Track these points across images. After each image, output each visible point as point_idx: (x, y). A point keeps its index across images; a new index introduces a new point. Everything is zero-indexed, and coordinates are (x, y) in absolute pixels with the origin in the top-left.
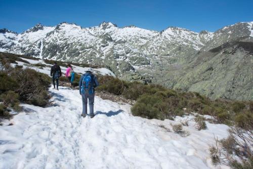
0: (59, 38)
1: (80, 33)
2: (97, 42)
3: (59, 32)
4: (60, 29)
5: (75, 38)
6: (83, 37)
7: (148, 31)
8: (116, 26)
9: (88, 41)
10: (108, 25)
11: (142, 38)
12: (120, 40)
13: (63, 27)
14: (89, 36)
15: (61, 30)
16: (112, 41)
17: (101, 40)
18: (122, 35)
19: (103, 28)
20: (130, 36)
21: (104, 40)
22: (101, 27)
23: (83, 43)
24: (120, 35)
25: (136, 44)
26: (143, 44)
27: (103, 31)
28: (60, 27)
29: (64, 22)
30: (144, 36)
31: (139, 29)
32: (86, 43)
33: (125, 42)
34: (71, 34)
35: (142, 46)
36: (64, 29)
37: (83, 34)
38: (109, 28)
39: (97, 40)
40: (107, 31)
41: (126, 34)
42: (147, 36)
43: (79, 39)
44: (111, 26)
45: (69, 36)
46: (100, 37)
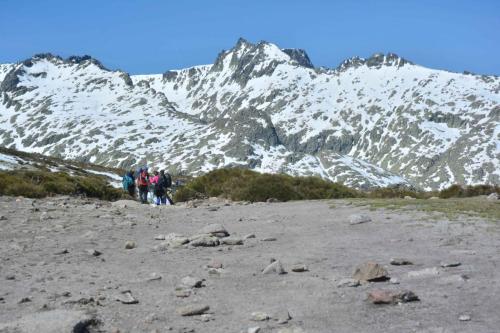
0: (21, 131)
1: (124, 106)
2: (203, 150)
3: (18, 105)
4: (24, 90)
5: (97, 132)
6: (140, 126)
7: (470, 83)
8: (302, 59)
9: (165, 144)
10: (262, 56)
11: (434, 118)
12: (324, 135)
13: (35, 81)
14: (165, 120)
15: (28, 95)
16: (278, 142)
17: (225, 139)
18: (332, 109)
19: (235, 77)
20: (374, 110)
21: (239, 139)
22: (228, 70)
23: (140, 155)
24: (322, 107)
25: (405, 151)
26: (439, 150)
27: (235, 88)
28: (24, 81)
29: (42, 56)
30: (446, 110)
31: (423, 72)
32: (150, 156)
33: (344, 145)
34: (77, 111)
35: (434, 162)
36: (44, 87)
37: (137, 114)
38: (269, 71)
39: (203, 142)
40: (259, 86)
41: (353, 104)
42: (462, 105)
43: (118, 135)
44: (277, 63)
45: (70, 125)
46: (220, 124)
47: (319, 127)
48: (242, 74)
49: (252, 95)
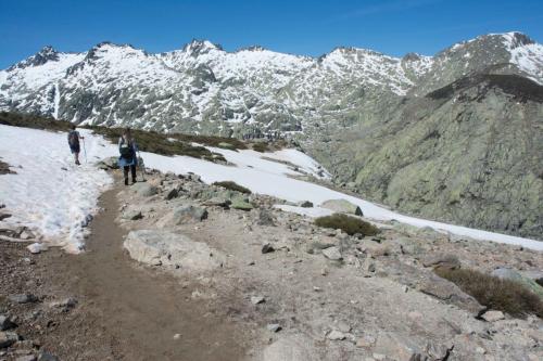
0: (96, 77)
1: (144, 65)
2: (182, 84)
3: (94, 64)
4: (97, 58)
5: (131, 76)
6: (151, 74)
7: (291, 58)
8: (220, 48)
9: (163, 82)
10: (203, 46)
11: (278, 72)
12: (231, 79)
13: (102, 54)
14: (163, 71)
15: (99, 60)
16: (215, 81)
17: (191, 79)
18: (234, 69)
19: (192, 55)
20: (252, 69)
21: (198, 79)
22: (189, 52)
23: (152, 86)
24: (230, 67)
25: (267, 86)
26: (281, 86)
27: (192, 59)
28: (97, 54)
29: (105, 43)
30: (283, 69)
31: (271, 54)
32: (156, 87)
33: (242, 82)
34: (122, 68)
35: (279, 91)
36: (106, 57)
37: (150, 68)
38: (206, 52)
39: (181, 80)
40: (202, 59)
41: (243, 66)
42: (289, 68)
43: (140, 78)
44: (210, 49)
45: (119, 74)
46: (188, 72)
47: (229, 76)
48: (195, 53)
49: (200, 62)
